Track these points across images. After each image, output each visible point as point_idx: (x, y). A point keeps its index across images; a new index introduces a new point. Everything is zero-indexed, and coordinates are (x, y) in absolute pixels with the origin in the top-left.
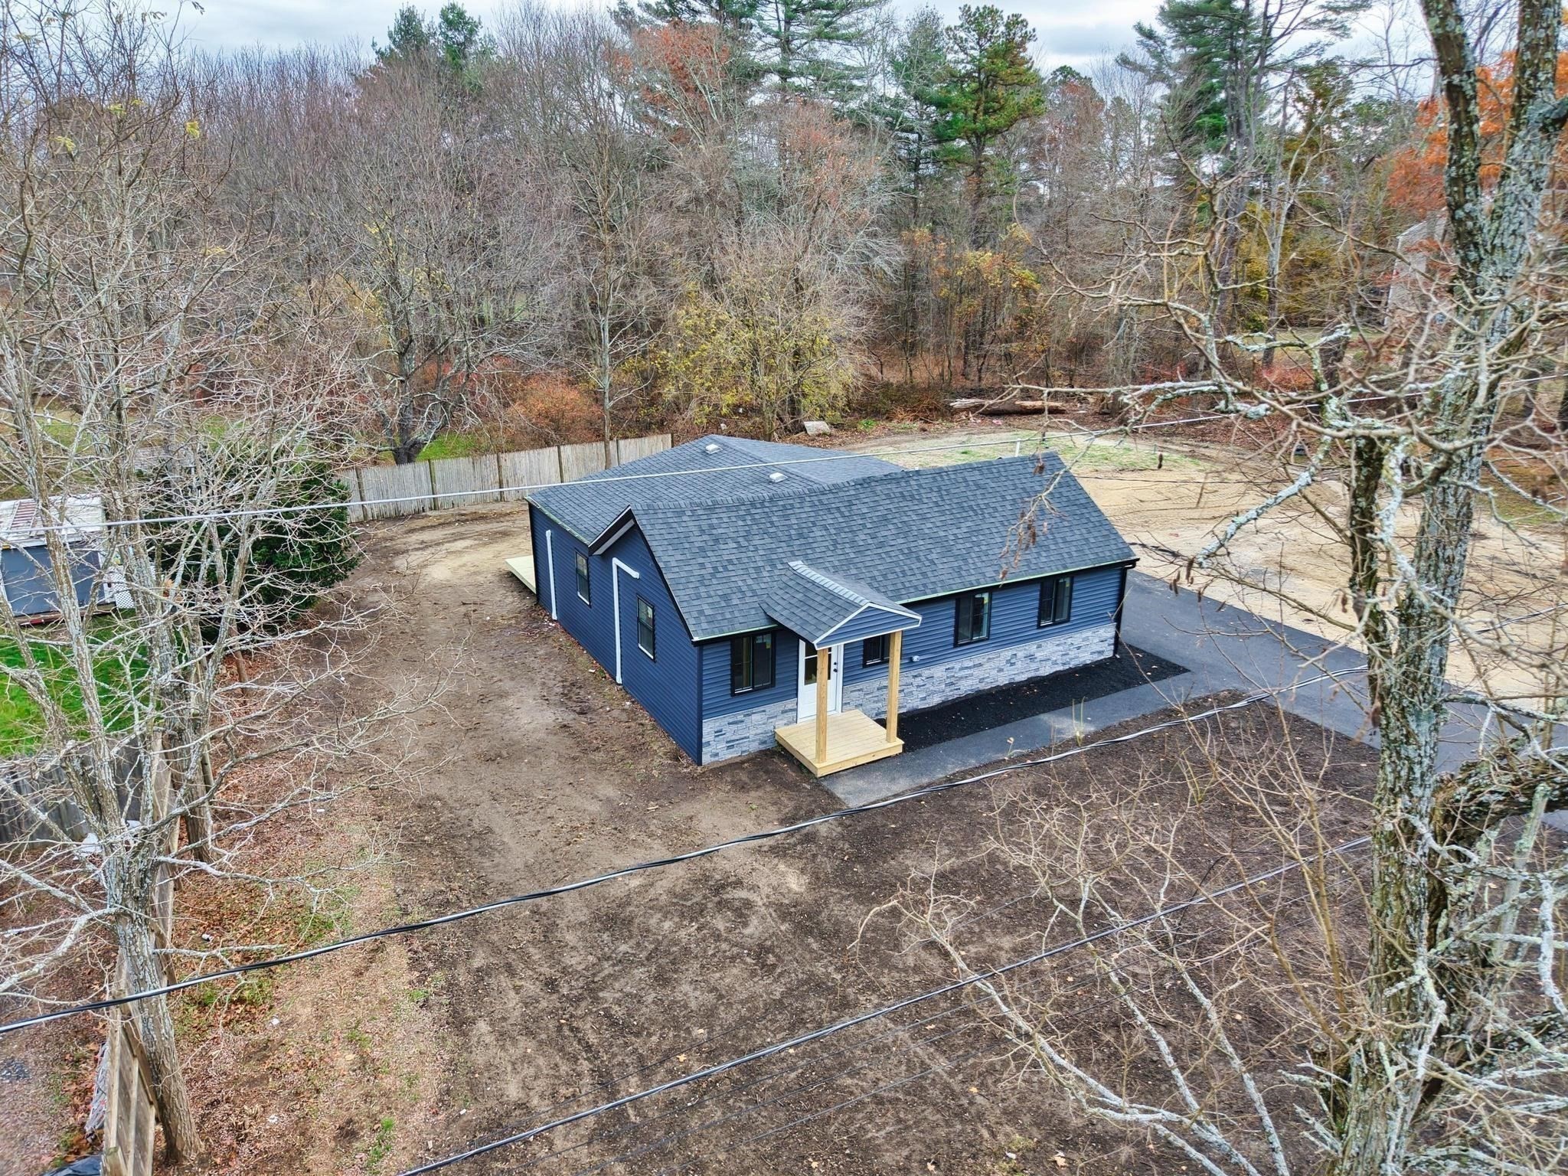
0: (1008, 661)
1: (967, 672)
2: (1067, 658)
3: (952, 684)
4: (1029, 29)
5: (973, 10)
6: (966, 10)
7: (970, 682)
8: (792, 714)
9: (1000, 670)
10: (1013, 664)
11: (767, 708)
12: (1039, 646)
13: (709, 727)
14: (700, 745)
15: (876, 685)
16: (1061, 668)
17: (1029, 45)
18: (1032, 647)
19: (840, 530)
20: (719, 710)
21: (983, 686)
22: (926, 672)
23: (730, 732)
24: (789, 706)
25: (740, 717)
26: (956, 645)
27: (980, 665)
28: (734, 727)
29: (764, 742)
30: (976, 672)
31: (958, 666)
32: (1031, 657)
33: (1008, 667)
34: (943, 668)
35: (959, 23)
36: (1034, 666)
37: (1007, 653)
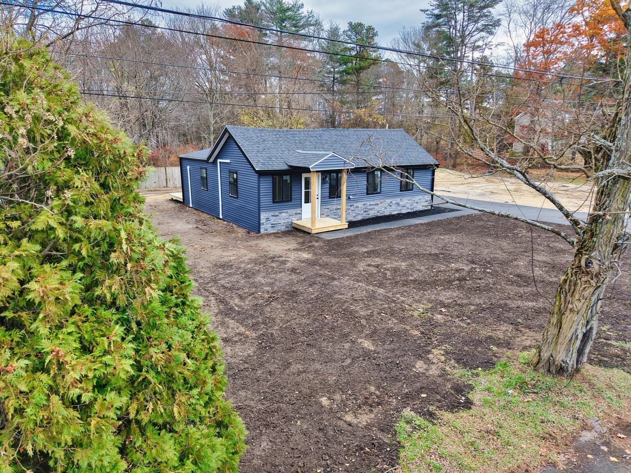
0: (389, 205)
1: (372, 207)
2: (412, 207)
3: (366, 211)
4: (375, 31)
5: (353, 24)
6: (350, 24)
7: (374, 212)
8: (299, 216)
9: (386, 208)
10: (391, 206)
11: (288, 211)
12: (401, 200)
13: (263, 216)
14: (259, 224)
15: (335, 207)
16: (410, 211)
17: (375, 38)
18: (398, 200)
19: (317, 143)
20: (268, 209)
21: (379, 215)
22: (355, 205)
23: (273, 220)
24: (298, 212)
25: (277, 213)
26: (367, 194)
27: (378, 204)
28: (274, 218)
29: (288, 227)
30: (376, 207)
31: (368, 204)
32: (398, 204)
33: (388, 207)
34: (362, 203)
35: (348, 29)
36: (399, 208)
37: (388, 201)
